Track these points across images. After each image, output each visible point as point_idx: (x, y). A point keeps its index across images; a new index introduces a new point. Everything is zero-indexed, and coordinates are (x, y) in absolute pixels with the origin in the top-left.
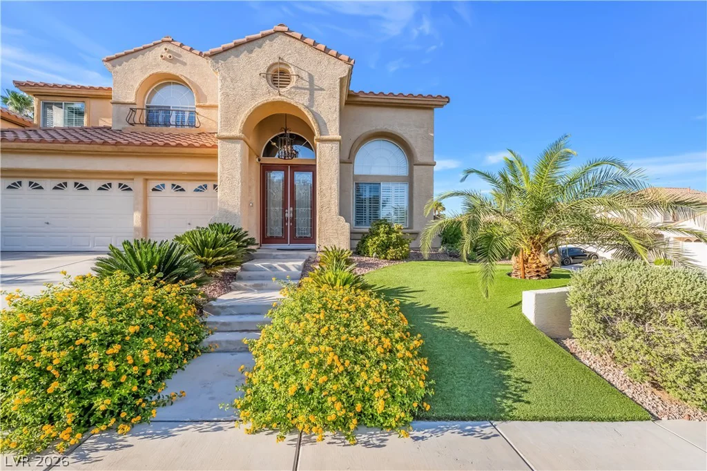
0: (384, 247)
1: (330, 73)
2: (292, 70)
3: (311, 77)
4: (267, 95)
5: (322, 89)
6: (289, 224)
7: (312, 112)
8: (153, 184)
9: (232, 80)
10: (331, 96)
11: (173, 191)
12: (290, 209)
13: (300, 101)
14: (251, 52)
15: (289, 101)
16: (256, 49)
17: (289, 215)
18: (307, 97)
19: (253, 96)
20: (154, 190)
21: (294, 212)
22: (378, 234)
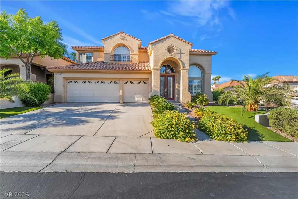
0: (202, 101)
1: (186, 48)
2: (175, 48)
3: (180, 50)
4: (167, 56)
5: (183, 53)
6: (166, 94)
7: (181, 60)
8: (125, 81)
9: (157, 51)
10: (186, 55)
11: (131, 83)
12: (166, 89)
13: (177, 57)
14: (163, 42)
15: (174, 57)
16: (164, 41)
17: (166, 91)
18: (179, 56)
19: (163, 56)
20: (125, 83)
21: (168, 90)
22: (199, 98)
